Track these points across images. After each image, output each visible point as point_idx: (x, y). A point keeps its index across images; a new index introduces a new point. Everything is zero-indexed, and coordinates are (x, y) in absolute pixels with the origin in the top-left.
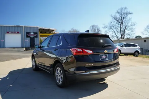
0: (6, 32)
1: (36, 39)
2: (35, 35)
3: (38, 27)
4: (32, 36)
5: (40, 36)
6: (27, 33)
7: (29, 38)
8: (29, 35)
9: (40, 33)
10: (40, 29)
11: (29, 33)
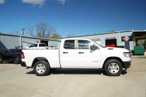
1: (130, 42)
3: (132, 31)
4: (127, 40)
5: (135, 39)
6: (122, 37)
7: (124, 42)
8: (124, 39)
9: (134, 35)
10: (134, 32)
11: (124, 37)
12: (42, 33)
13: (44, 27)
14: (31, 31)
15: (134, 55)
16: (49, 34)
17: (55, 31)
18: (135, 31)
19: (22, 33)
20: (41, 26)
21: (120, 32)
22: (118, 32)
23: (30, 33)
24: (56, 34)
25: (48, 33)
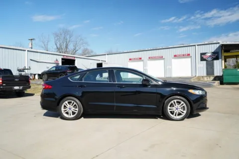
0: (173, 56)
1: (215, 62)
2: (214, 57)
3: (219, 43)
4: (209, 58)
5: (223, 57)
6: (202, 54)
7: (205, 62)
8: (204, 57)
9: (223, 52)
10: (222, 45)
11: (204, 54)
12: (64, 46)
13: (68, 37)
14: (46, 44)
15: (222, 83)
16: (77, 49)
17: (86, 43)
18: (225, 43)
19: (30, 46)
20: (63, 35)
21: (198, 45)
22: (195, 45)
23: (44, 46)
24: (87, 49)
25: (74, 46)
